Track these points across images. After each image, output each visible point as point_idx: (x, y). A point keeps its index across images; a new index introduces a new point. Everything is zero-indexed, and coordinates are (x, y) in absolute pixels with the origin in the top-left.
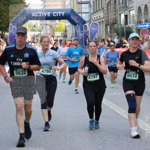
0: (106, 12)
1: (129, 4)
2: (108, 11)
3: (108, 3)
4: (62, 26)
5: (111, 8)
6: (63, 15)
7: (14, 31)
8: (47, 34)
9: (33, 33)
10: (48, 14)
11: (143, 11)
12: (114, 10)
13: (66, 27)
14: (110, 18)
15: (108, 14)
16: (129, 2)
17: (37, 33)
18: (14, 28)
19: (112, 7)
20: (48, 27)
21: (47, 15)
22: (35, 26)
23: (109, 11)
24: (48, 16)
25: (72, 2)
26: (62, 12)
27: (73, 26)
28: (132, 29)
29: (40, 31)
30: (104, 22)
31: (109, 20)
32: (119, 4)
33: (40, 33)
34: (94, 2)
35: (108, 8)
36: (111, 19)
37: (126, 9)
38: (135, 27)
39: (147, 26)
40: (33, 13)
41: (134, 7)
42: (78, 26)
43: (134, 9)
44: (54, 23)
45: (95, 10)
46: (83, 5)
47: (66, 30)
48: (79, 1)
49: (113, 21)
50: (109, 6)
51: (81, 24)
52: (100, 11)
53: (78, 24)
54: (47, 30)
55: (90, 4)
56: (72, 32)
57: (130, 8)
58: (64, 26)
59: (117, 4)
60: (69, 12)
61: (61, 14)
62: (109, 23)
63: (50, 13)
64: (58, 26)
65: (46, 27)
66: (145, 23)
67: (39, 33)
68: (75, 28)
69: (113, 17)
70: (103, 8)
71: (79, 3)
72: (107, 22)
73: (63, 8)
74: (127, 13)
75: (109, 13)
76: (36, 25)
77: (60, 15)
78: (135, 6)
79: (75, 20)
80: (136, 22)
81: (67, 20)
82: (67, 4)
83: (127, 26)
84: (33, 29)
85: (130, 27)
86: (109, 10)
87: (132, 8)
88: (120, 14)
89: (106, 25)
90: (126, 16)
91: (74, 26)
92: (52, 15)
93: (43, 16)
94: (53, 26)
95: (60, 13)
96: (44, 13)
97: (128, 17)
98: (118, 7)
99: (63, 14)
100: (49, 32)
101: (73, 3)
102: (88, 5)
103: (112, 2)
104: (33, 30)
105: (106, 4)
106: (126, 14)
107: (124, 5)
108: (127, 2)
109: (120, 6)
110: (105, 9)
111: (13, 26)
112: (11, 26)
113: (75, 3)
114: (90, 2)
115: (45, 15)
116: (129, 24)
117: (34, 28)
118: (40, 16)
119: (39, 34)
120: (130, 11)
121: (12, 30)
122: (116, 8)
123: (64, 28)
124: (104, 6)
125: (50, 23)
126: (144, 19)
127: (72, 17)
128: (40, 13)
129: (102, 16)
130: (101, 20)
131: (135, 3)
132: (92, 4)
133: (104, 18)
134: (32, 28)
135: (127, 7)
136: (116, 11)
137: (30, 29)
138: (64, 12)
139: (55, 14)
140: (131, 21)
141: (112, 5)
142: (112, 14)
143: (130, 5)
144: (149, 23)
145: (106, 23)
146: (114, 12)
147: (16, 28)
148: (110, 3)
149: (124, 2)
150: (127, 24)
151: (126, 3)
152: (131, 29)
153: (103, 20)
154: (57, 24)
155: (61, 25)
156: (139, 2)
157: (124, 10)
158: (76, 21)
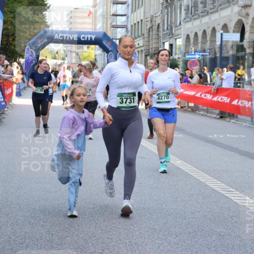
0: (146, 39)
1: (175, 30)
2: (149, 38)
3: (149, 29)
4: (91, 55)
5: (152, 35)
6: (93, 39)
7: (31, 56)
8: (72, 63)
9: (55, 61)
10: (75, 37)
11: (192, 40)
12: (157, 37)
13: (95, 56)
14: (150, 47)
15: (149, 41)
16: (175, 27)
17: (59, 62)
18: (32, 52)
19: (154, 33)
20: (74, 55)
21: (73, 38)
22: (57, 53)
23: (151, 39)
24: (75, 39)
25: (105, 25)
26: (92, 36)
27: (104, 54)
28: (178, 61)
29: (63, 59)
30: (143, 52)
31: (149, 50)
32: (164, 30)
33: (64, 62)
34: (132, 26)
35: (149, 35)
36: (152, 48)
37: (171, 36)
38: (181, 59)
39: (197, 56)
40: (57, 35)
41: (181, 34)
42: (111, 54)
43: (181, 37)
44: (81, 50)
45: (133, 37)
46: (119, 29)
47: (95, 59)
48: (113, 24)
49: (155, 51)
50: (151, 32)
51: (115, 51)
52: (140, 37)
53: (111, 51)
54: (72, 58)
55: (127, 29)
56: (103, 63)
57: (177, 36)
58: (94, 54)
59: (161, 29)
60: (100, 36)
61: (91, 38)
62: (149, 53)
63: (77, 35)
64: (86, 55)
65: (71, 55)
66: (195, 53)
67: (62, 61)
68: (107, 56)
69: (154, 45)
70: (143, 35)
71: (113, 27)
72: (147, 51)
73: (93, 31)
74: (172, 41)
75: (151, 41)
76: (59, 52)
77: (89, 39)
78: (183, 33)
79: (107, 46)
80: (184, 53)
81: (97, 46)
82: (98, 27)
83: (171, 57)
84: (55, 56)
85: (175, 59)
86: (151, 37)
87: (178, 35)
88: (164, 43)
89: (146, 56)
90: (171, 46)
91: (106, 55)
92: (79, 39)
93: (68, 39)
94: (79, 54)
95: (89, 36)
96: (70, 35)
97: (174, 46)
98: (161, 34)
99: (93, 37)
100: (74, 61)
101: (106, 27)
102: (125, 29)
103: (154, 27)
104: (55, 58)
105: (147, 29)
106: (171, 43)
107: (169, 31)
108: (173, 28)
109: (164, 33)
110: (146, 35)
111: (30, 50)
112: (28, 49)
113: (109, 26)
114: (127, 26)
115: (71, 39)
116: (174, 55)
117: (57, 55)
118: (65, 38)
119: (61, 63)
120: (176, 39)
121: (28, 54)
122: (159, 35)
123: (94, 57)
124: (145, 31)
125: (77, 50)
126: (193, 48)
127: (104, 42)
128: (65, 35)
129: (141, 44)
130: (139, 49)
131: (182, 29)
132: (129, 28)
133: (143, 46)
134: (53, 56)
135: (172, 35)
136: (159, 39)
137: (51, 57)
138: (95, 36)
139: (83, 38)
140: (177, 51)
141: (154, 31)
142: (154, 42)
143: (177, 32)
144: (199, 53)
145: (146, 53)
146: (156, 40)
147: (34, 53)
148: (152, 29)
149: (169, 28)
150: (172, 56)
151: (171, 29)
152: (176, 62)
153: (143, 48)
154: (85, 52)
155: (90, 53)
156: (187, 29)
157: (170, 38)
158: (109, 48)
